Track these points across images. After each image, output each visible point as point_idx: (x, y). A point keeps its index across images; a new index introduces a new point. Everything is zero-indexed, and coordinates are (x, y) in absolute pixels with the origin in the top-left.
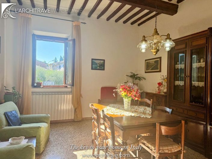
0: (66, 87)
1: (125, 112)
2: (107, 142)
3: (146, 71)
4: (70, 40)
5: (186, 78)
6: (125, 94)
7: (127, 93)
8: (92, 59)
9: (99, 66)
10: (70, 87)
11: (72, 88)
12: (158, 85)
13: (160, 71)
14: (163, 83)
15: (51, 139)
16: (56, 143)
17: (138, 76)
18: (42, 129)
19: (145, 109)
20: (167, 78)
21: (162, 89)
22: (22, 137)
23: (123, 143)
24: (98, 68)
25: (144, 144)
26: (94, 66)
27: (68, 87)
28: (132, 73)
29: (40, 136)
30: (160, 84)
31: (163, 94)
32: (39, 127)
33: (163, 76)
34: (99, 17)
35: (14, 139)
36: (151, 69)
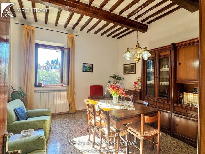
0: (63, 86)
1: (114, 106)
2: (102, 130)
3: (124, 73)
4: (66, 49)
5: (156, 79)
6: (115, 92)
7: (116, 91)
8: (83, 64)
9: (89, 69)
10: (66, 86)
11: (67, 87)
12: (134, 84)
13: (135, 73)
14: (138, 83)
15: (53, 129)
16: (57, 132)
17: (119, 77)
18: (47, 121)
19: (128, 103)
20: (141, 79)
21: (138, 86)
22: (32, 129)
23: (116, 130)
24: (88, 70)
25: (131, 130)
26: (84, 69)
27: (64, 86)
28: (114, 74)
29: (46, 127)
30: (136, 83)
31: (138, 90)
32: (45, 120)
33: (138, 77)
34: (88, 31)
35: (25, 132)
36: (128, 71)
